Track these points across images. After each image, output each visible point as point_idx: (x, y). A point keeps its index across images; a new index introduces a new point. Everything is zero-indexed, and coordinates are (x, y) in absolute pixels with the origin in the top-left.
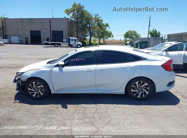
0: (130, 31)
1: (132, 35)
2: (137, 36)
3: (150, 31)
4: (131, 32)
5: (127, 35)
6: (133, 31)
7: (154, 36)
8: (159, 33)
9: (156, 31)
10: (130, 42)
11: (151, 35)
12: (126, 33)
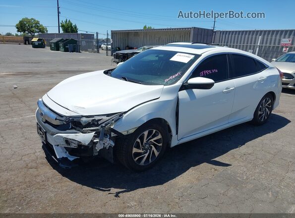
0: (27, 18)
1: (32, 27)
2: (42, 30)
3: (60, 22)
4: (29, 21)
5: (21, 27)
6: (32, 19)
7: (69, 32)
8: (76, 27)
9: (71, 24)
10: (39, 40)
11: (63, 30)
12: (20, 22)
